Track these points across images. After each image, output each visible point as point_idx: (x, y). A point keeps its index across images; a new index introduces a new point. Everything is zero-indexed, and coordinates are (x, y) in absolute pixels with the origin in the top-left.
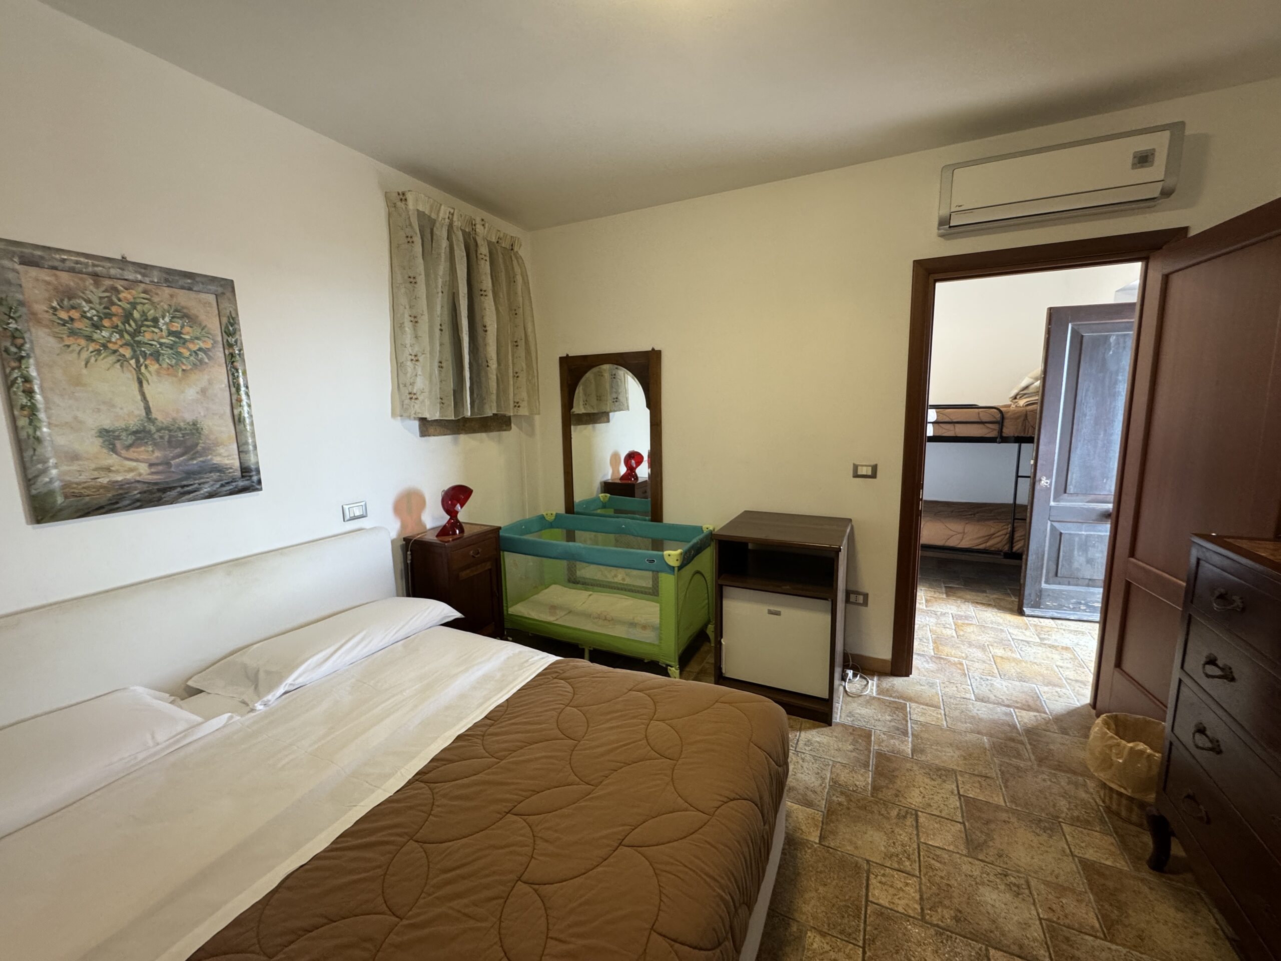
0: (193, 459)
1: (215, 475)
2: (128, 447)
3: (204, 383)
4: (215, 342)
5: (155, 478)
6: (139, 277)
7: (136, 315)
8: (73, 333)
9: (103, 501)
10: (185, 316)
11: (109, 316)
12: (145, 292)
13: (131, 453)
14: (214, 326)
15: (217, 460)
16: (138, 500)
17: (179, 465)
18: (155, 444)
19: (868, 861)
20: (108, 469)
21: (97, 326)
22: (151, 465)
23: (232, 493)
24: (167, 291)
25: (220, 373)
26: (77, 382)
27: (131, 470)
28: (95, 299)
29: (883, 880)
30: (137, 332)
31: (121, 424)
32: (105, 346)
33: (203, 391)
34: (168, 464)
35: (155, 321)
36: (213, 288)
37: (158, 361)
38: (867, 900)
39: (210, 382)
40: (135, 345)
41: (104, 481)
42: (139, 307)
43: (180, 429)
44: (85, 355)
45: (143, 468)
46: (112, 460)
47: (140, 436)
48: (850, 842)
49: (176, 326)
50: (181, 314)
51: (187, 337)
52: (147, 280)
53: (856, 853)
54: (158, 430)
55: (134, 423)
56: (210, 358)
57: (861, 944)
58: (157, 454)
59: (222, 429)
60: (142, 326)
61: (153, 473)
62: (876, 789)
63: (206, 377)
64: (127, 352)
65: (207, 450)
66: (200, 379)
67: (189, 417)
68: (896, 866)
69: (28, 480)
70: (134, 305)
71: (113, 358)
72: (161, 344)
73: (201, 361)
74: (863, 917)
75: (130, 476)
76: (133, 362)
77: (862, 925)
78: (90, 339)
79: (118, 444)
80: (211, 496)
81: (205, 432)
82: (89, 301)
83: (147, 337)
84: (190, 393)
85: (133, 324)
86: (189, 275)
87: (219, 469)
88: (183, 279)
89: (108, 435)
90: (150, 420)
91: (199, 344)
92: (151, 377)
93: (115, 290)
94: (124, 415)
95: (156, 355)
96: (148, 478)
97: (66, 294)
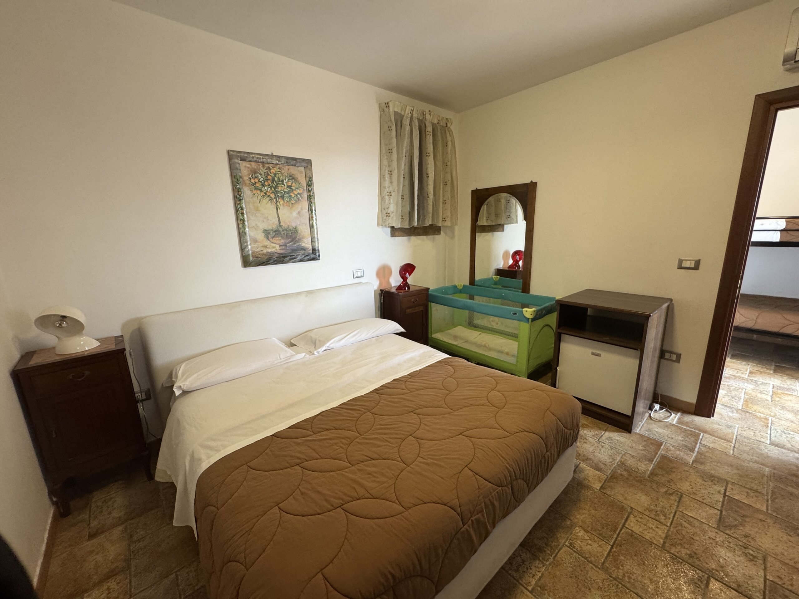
0: (295, 244)
1: (302, 252)
2: (273, 238)
3: (299, 209)
4: (304, 190)
5: (282, 251)
6: (277, 162)
7: (276, 179)
8: (256, 188)
9: (264, 260)
10: (293, 178)
11: (267, 180)
12: (279, 169)
13: (274, 241)
14: (304, 182)
15: (303, 245)
16: (276, 261)
17: (290, 246)
18: (282, 237)
19: (632, 508)
20: (266, 247)
21: (263, 185)
22: (280, 246)
23: (308, 260)
24: (287, 167)
25: (305, 204)
26: (257, 209)
27: (274, 247)
28: (263, 173)
29: (640, 520)
30: (276, 187)
31: (270, 228)
32: (266, 193)
33: (299, 213)
34: (286, 245)
35: (283, 181)
36: (303, 164)
37: (283, 199)
38: (624, 525)
39: (302, 209)
40: (275, 192)
41: (265, 251)
42: (277, 175)
43: (290, 230)
44: (259, 197)
45: (278, 247)
46: (267, 243)
47: (277, 232)
48: (623, 495)
49: (290, 184)
50: (292, 178)
51: (293, 188)
52: (280, 163)
53: (625, 502)
54: (283, 231)
55: (275, 227)
56: (302, 197)
57: (611, 543)
58: (282, 241)
59: (304, 230)
60: (278, 184)
61: (280, 249)
62: (652, 474)
63: (300, 207)
64: (273, 196)
65: (300, 240)
66: (298, 207)
67: (294, 225)
68: (653, 516)
69: (243, 249)
70: (275, 175)
71: (268, 199)
72: (284, 192)
73: (298, 199)
74: (617, 532)
75: (273, 250)
76: (275, 200)
77: (615, 536)
78: (261, 191)
79: (270, 236)
80: (301, 261)
81: (299, 232)
82: (261, 174)
83: (279, 189)
84: (295, 214)
85: (275, 183)
86: (295, 159)
87: (304, 249)
88: (292, 161)
89: (267, 233)
90: (280, 226)
91: (298, 191)
92: (281, 207)
93: (269, 169)
94: (272, 224)
95: (283, 197)
96: (279, 251)
97: (254, 172)
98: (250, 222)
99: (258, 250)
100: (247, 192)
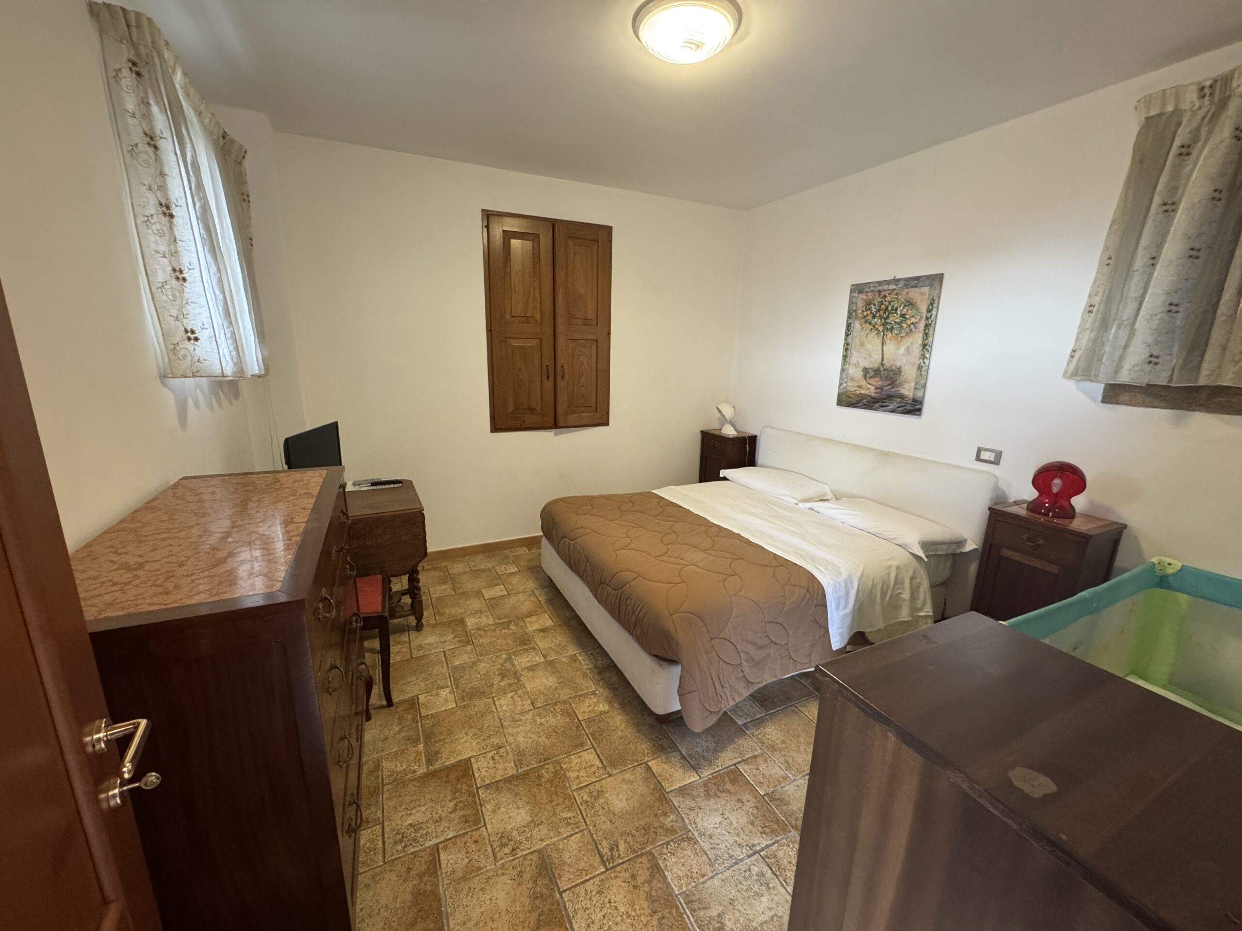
0: (892, 388)
1: (899, 400)
2: (870, 378)
3: (908, 344)
4: (921, 317)
5: (876, 396)
6: (894, 287)
7: (890, 308)
8: (866, 322)
9: (854, 401)
10: (911, 304)
11: (879, 310)
12: (896, 294)
13: (870, 381)
14: (923, 307)
16: (865, 405)
17: (886, 390)
18: (881, 378)
19: (610, 775)
20: (860, 387)
21: (874, 317)
22: (876, 388)
23: (902, 413)
24: (906, 290)
25: (918, 338)
26: (862, 344)
27: (868, 389)
28: (877, 304)
29: (593, 769)
30: (888, 317)
31: (871, 366)
32: (874, 326)
33: (908, 348)
34: (882, 389)
35: (896, 309)
36: (927, 282)
37: (892, 332)
38: (593, 747)
39: (912, 344)
40: (884, 325)
41: (858, 392)
42: (892, 304)
43: (892, 370)
44: (867, 331)
45: (873, 388)
46: (863, 383)
47: (877, 372)
48: (631, 782)
49: (905, 312)
51: (907, 317)
52: (897, 288)
53: (620, 776)
54: (884, 370)
55: (876, 366)
56: (916, 328)
57: (582, 722)
58: (880, 383)
59: (910, 373)
60: (891, 313)
61: (875, 393)
63: (911, 340)
64: (881, 328)
65: (901, 384)
66: (908, 342)
67: (898, 364)
70: (890, 303)
71: (876, 332)
72: (895, 322)
73: (911, 331)
75: (867, 392)
76: (882, 333)
78: (870, 324)
79: (868, 376)
80: (892, 411)
81: (903, 373)
82: (875, 305)
83: (890, 320)
84: (902, 350)
85: (886, 311)
86: (917, 279)
87: (902, 397)
88: (914, 282)
89: (866, 371)
90: (882, 364)
91: (913, 320)
92: (887, 342)
93: (885, 296)
94: (873, 361)
95: (892, 329)
96: (873, 395)
97: (869, 303)
98: (854, 358)
99: (852, 389)
100: (857, 325)
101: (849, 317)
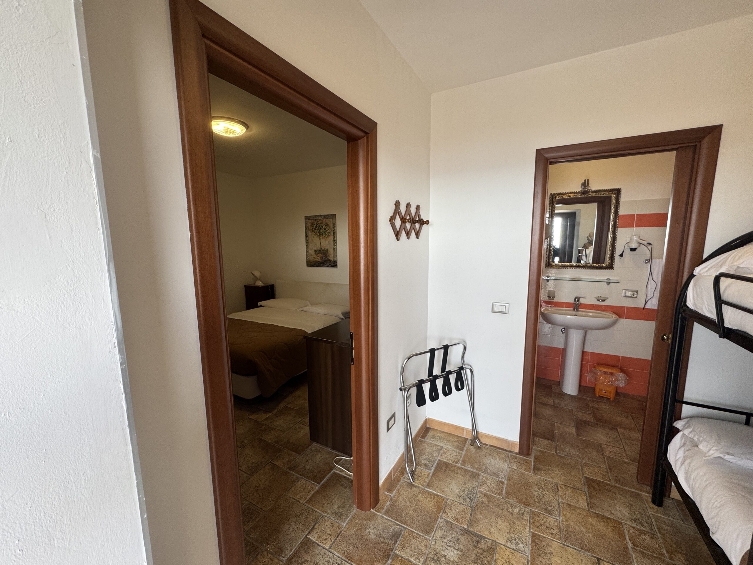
0: (326, 257)
1: (329, 262)
3: (329, 240)
4: (331, 230)
5: (321, 261)
6: (321, 218)
8: (313, 231)
9: (313, 264)
11: (317, 227)
12: (322, 221)
13: (318, 255)
14: (331, 226)
15: (330, 258)
16: (317, 265)
17: (324, 259)
18: (321, 254)
20: (314, 258)
21: (315, 229)
23: (331, 267)
25: (331, 238)
26: (313, 241)
27: (318, 258)
30: (320, 230)
31: (317, 249)
32: (316, 233)
33: (329, 242)
34: (322, 258)
35: (323, 227)
36: (332, 217)
37: (322, 236)
40: (319, 232)
41: (314, 260)
43: (325, 250)
44: (314, 235)
45: (319, 258)
46: (315, 256)
47: (320, 251)
49: (325, 228)
50: (327, 225)
51: (327, 230)
54: (322, 251)
55: (319, 249)
58: (321, 256)
59: (331, 251)
60: (321, 228)
64: (318, 234)
65: (328, 256)
67: (327, 248)
69: (307, 258)
70: (320, 224)
71: (317, 236)
72: (323, 232)
73: (329, 235)
75: (317, 260)
76: (319, 236)
80: (327, 267)
81: (329, 252)
82: (315, 225)
83: (321, 231)
84: (327, 242)
85: (319, 227)
86: (327, 215)
87: (330, 260)
88: (327, 217)
89: (315, 251)
90: (321, 248)
91: (329, 231)
92: (321, 239)
93: (318, 222)
94: (318, 247)
95: (322, 234)
96: (320, 261)
97: (312, 224)
98: (311, 246)
99: (311, 259)
100: (309, 233)
101: (306, 229)
